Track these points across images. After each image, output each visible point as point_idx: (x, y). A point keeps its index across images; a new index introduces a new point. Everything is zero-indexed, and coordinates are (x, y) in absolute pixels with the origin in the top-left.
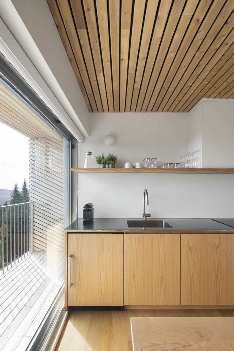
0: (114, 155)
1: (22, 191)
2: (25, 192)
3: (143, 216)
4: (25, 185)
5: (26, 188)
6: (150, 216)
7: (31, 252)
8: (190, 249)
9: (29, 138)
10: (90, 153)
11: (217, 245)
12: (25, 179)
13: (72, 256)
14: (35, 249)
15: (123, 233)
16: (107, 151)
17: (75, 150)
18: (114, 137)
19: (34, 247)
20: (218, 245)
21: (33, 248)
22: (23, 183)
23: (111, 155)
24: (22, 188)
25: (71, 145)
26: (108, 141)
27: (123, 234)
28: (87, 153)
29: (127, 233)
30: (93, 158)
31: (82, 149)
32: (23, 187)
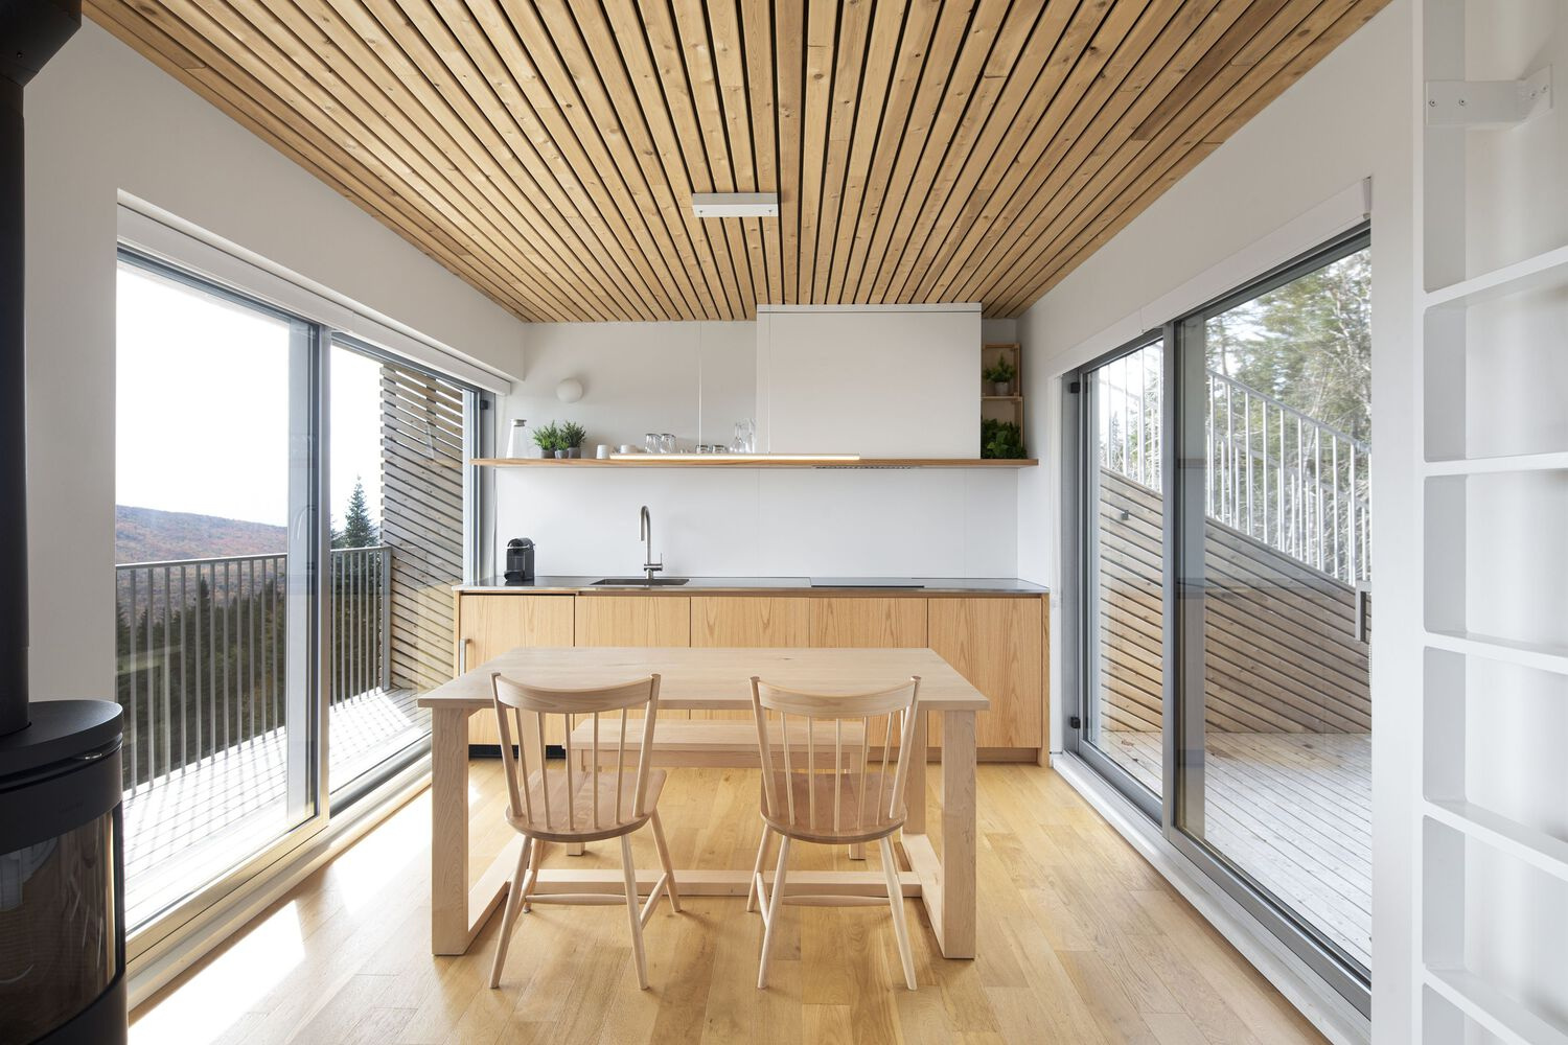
0: (578, 426)
1: (348, 530)
2: (356, 536)
3: (645, 569)
4: (358, 504)
5: (364, 514)
6: (660, 569)
7: (387, 688)
8: (711, 629)
9: (382, 365)
10: (521, 423)
11: (766, 621)
12: (359, 479)
13: (468, 641)
14: (397, 680)
15: (574, 595)
16: (561, 417)
17: (489, 413)
18: (582, 383)
19: (394, 675)
20: (768, 620)
21: (392, 678)
22: (352, 494)
23: (572, 424)
24: (349, 518)
25: (481, 401)
26: (565, 393)
27: (572, 597)
28: (515, 423)
29: (581, 594)
30: (528, 433)
31: (507, 410)
32: (352, 510)
